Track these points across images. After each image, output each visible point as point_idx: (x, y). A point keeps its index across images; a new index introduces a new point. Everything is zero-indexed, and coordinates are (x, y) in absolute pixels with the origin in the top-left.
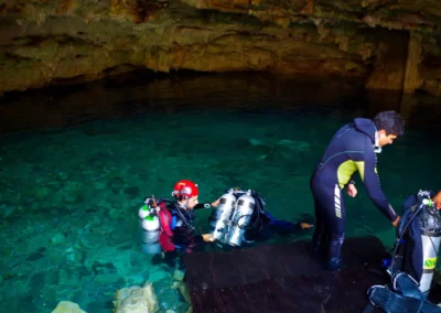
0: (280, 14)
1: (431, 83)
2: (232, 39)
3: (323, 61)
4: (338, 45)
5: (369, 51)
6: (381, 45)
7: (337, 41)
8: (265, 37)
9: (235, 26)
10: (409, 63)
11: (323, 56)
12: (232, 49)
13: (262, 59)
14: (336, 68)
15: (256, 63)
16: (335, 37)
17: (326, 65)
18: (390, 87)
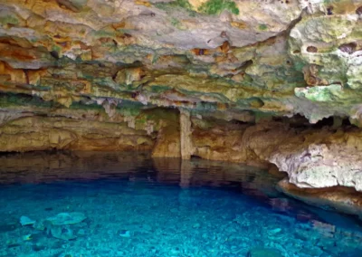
0: (63, 94)
1: (202, 150)
2: (30, 121)
3: (118, 138)
4: (127, 123)
5: (152, 127)
6: (161, 122)
7: (125, 120)
8: (64, 119)
9: (28, 108)
10: (182, 135)
11: (118, 133)
12: (31, 130)
13: (62, 138)
14: (129, 143)
15: (56, 142)
16: (123, 116)
17: (121, 141)
18: (172, 156)
